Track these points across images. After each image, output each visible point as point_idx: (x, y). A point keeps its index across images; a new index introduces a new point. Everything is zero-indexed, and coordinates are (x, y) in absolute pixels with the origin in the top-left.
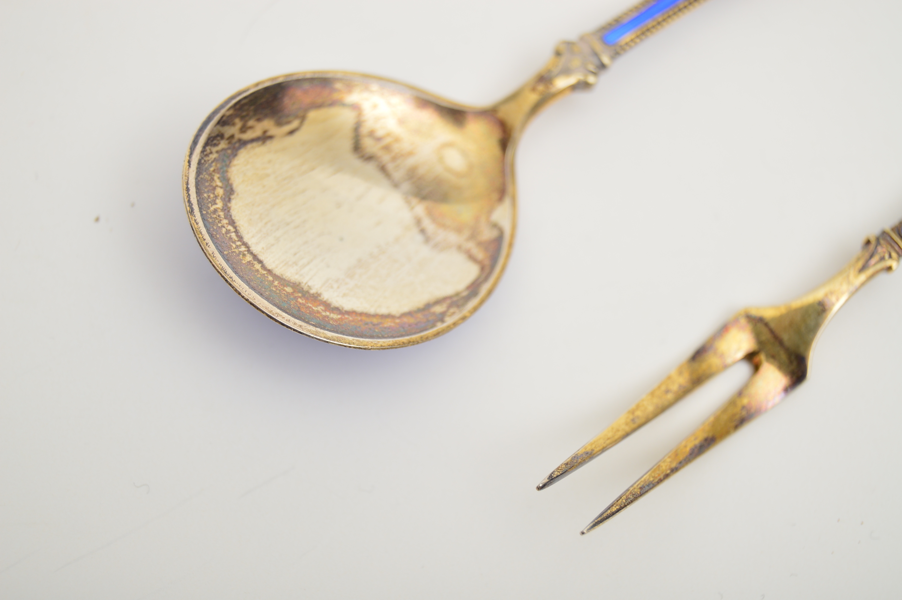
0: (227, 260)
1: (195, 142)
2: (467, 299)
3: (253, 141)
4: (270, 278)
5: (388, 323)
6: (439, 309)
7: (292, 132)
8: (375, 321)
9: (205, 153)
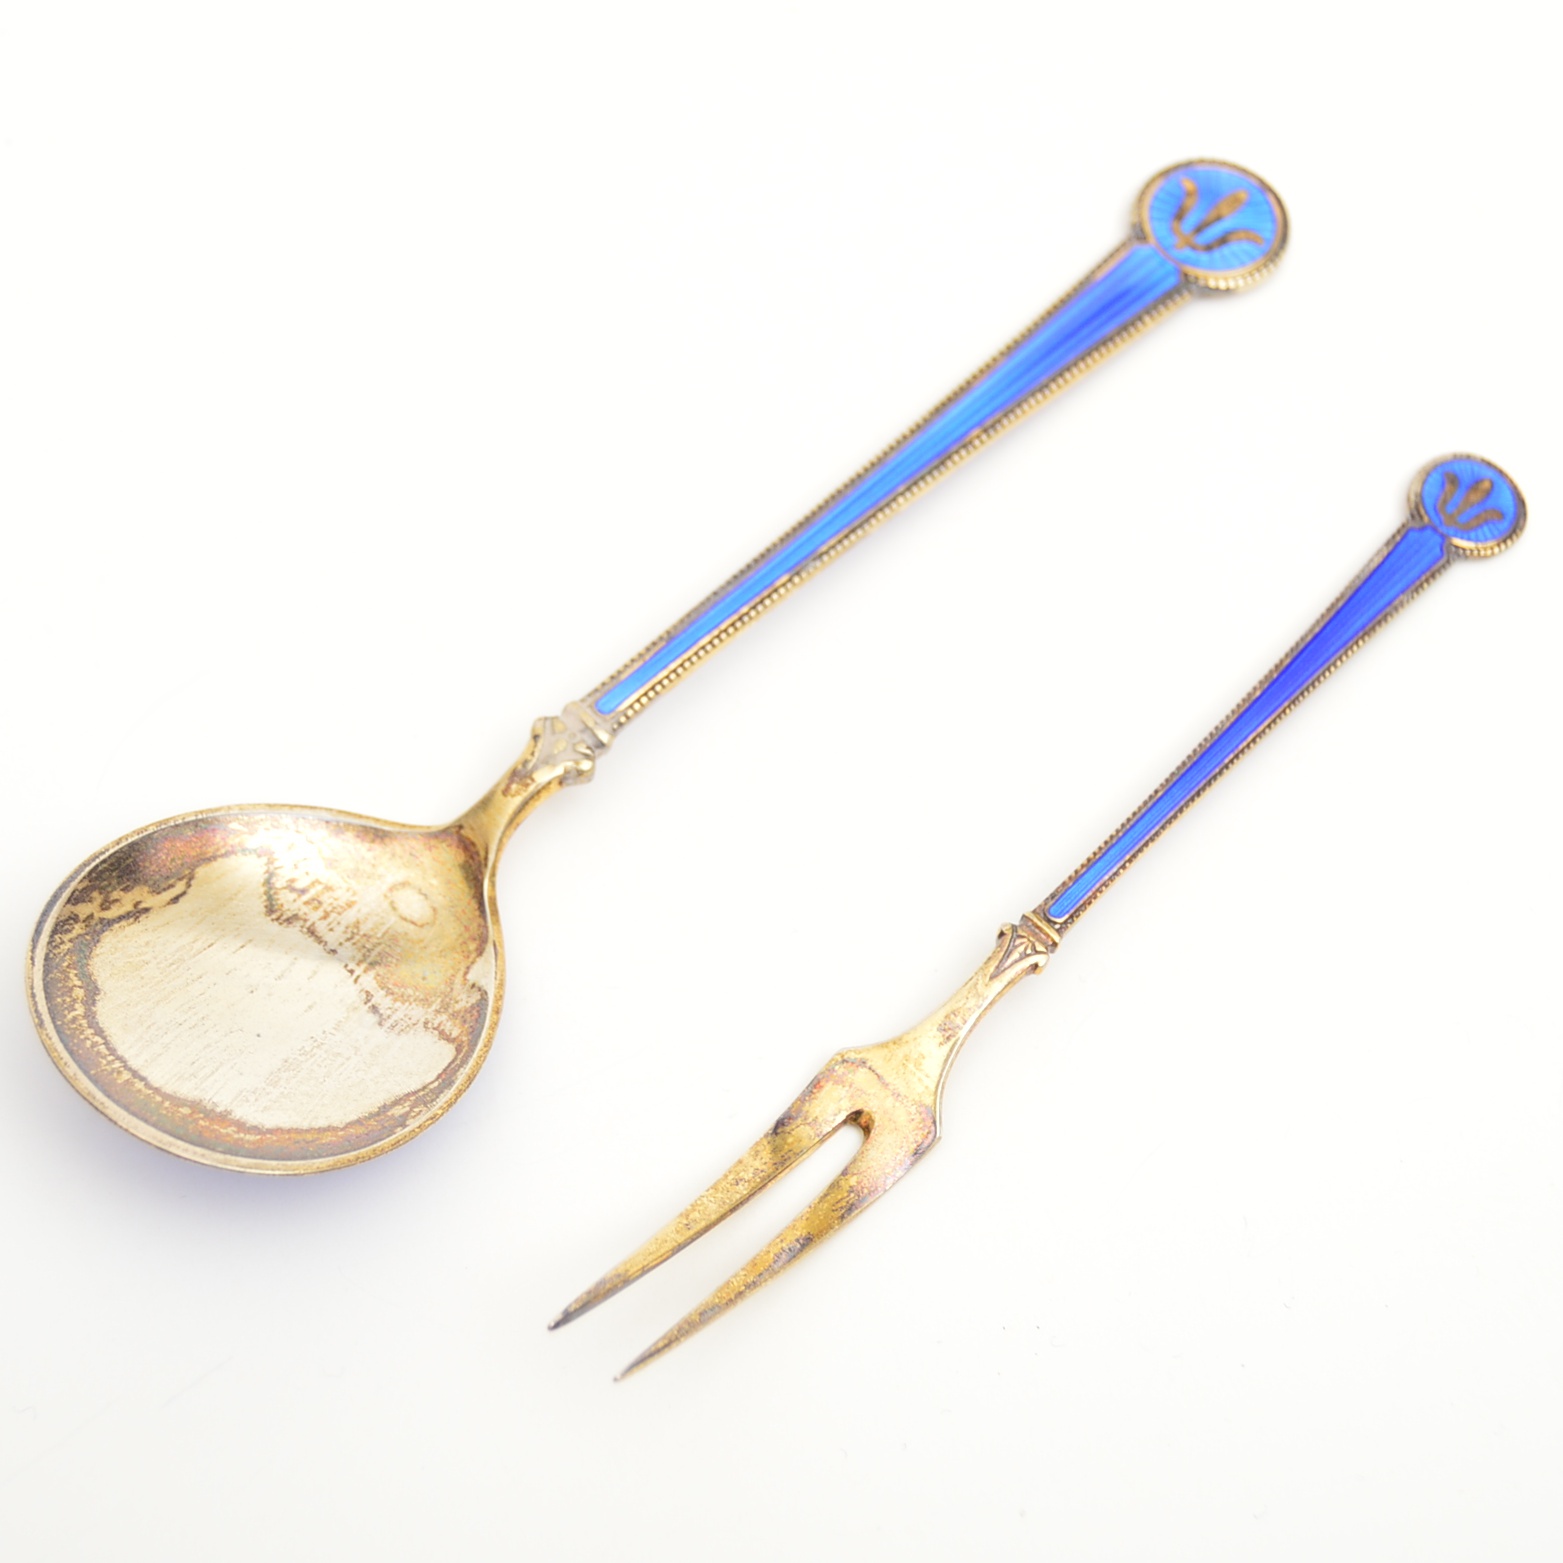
0: (95, 1081)
1: (38, 932)
2: (439, 1091)
3: (121, 918)
4: (159, 1099)
5: (328, 1138)
6: (398, 1111)
7: (175, 900)
8: (309, 1137)
9: (54, 944)
